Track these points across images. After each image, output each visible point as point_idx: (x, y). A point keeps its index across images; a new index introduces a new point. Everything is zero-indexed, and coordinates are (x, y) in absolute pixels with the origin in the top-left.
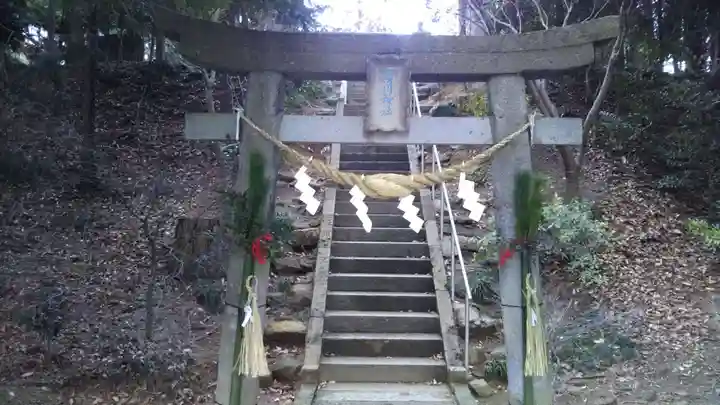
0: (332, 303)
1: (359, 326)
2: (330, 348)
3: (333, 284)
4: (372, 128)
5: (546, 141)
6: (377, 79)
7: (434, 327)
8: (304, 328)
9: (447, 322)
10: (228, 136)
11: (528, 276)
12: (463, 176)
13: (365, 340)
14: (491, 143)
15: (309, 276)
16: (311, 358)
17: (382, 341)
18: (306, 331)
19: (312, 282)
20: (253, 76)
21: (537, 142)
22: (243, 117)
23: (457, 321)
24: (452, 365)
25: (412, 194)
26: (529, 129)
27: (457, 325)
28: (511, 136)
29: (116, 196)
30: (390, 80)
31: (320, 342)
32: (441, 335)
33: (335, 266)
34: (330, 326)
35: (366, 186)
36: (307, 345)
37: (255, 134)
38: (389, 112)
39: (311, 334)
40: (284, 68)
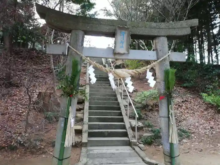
0: (90, 120)
1: (100, 127)
2: (91, 135)
3: (90, 114)
4: (117, 52)
5: (174, 60)
6: (119, 35)
7: (124, 127)
8: (82, 128)
9: (128, 126)
10: (63, 53)
11: (170, 106)
12: (148, 70)
13: (101, 132)
14: (156, 60)
15: (82, 111)
16: (85, 138)
17: (108, 132)
18: (82, 129)
19: (83, 113)
20: (73, 31)
21: (171, 60)
22: (69, 46)
23: (131, 125)
24: (131, 140)
25: (131, 77)
26: (169, 55)
27: (131, 126)
28: (164, 57)
29: (17, 87)
30: (123, 35)
31: (87, 133)
32: (126, 130)
33: (90, 108)
34: (90, 127)
35: (115, 73)
36: (83, 134)
37: (74, 52)
38: (122, 47)
39: (84, 130)
40: (85, 29)
